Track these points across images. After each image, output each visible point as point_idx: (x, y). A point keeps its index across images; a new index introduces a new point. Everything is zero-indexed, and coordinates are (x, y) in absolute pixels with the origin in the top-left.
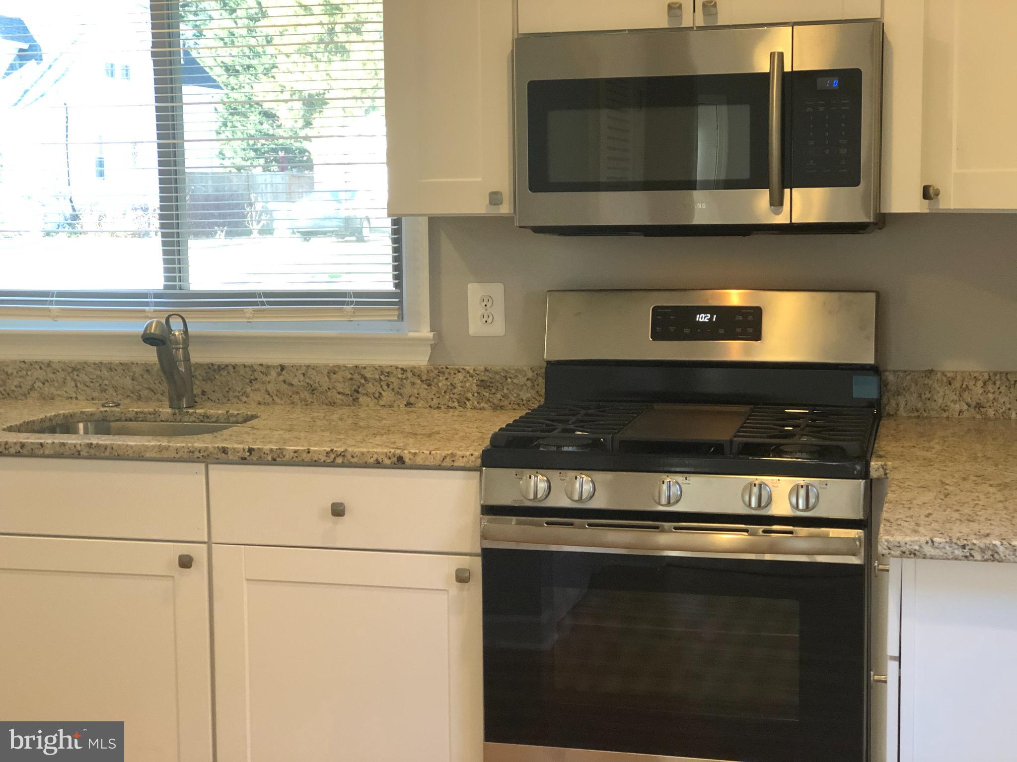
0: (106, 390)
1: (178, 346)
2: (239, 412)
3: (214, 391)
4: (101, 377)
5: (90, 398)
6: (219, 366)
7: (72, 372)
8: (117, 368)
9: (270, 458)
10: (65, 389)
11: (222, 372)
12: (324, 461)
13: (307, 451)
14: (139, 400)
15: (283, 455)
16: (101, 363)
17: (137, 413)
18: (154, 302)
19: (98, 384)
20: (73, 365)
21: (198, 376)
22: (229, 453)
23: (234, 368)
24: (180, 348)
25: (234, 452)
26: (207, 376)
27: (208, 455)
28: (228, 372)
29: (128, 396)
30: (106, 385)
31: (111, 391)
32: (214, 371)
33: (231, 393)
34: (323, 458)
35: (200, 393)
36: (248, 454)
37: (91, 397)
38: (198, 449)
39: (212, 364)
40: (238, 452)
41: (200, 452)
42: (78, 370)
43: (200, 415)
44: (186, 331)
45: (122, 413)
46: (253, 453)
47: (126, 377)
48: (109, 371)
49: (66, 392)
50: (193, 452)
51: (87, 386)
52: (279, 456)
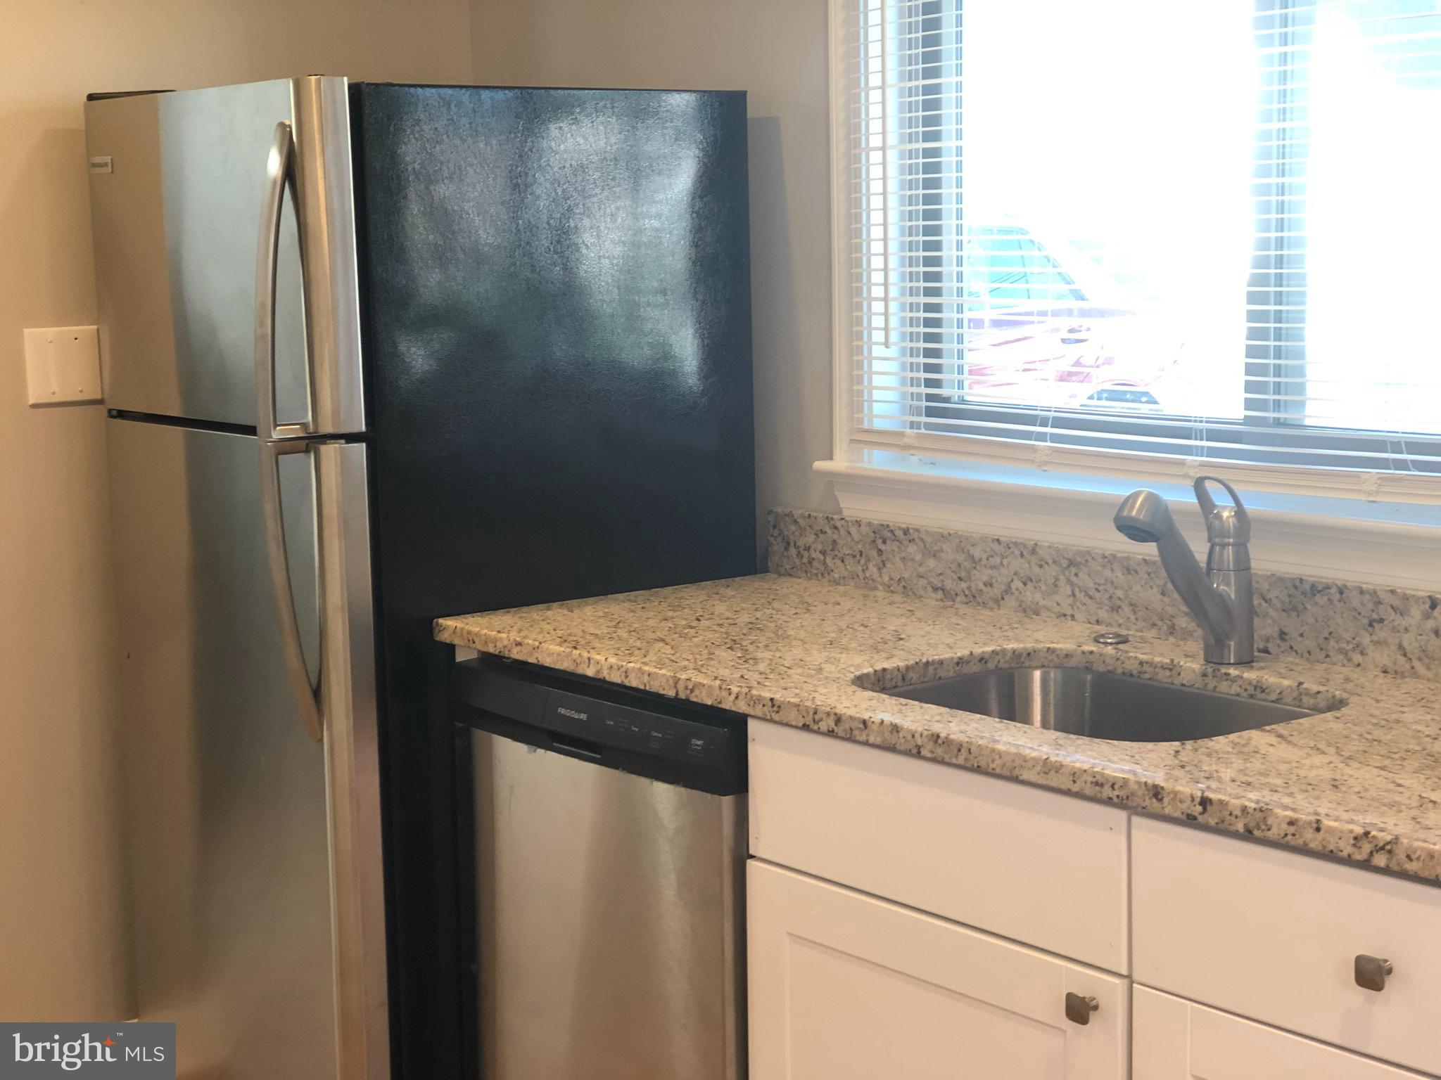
0: (1119, 607)
1: (1226, 540)
2: (1322, 689)
3: (1302, 635)
4: (1113, 583)
5: (1093, 619)
6: (1313, 586)
7: (1068, 567)
8: (1138, 570)
9: (1240, 827)
10: (1057, 598)
11: (1318, 598)
12: (1349, 856)
13: (1315, 825)
14: (1171, 633)
15: (1266, 825)
16: (1114, 556)
17: (1141, 663)
18: (1209, 448)
19: (1107, 596)
20: (1070, 555)
21: (1274, 601)
22: (1166, 800)
23: (1341, 593)
24: (1229, 544)
25: (1174, 799)
26: (1290, 602)
27: (1128, 797)
28: (1329, 599)
29: (1154, 625)
30: (1120, 599)
31: (1127, 610)
32: (1304, 594)
33: (1332, 643)
34: (1347, 850)
35: (1276, 635)
36: (1200, 809)
37: (1095, 619)
38: (1112, 781)
39: (1301, 580)
40: (1181, 802)
41: (1113, 786)
42: (1077, 565)
43: (1250, 684)
44: (1240, 512)
45: (1118, 659)
46: (1209, 808)
47: (1152, 588)
48: (1126, 572)
49: (1058, 604)
50: (1102, 785)
51: (1091, 598)
52: (1259, 828)
